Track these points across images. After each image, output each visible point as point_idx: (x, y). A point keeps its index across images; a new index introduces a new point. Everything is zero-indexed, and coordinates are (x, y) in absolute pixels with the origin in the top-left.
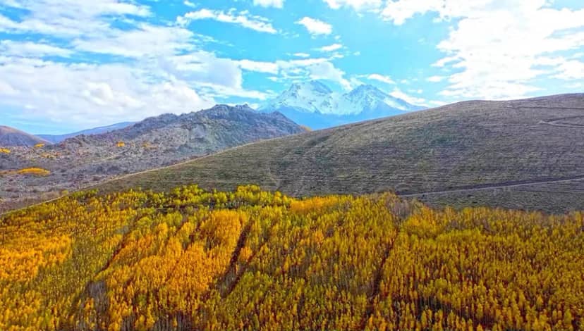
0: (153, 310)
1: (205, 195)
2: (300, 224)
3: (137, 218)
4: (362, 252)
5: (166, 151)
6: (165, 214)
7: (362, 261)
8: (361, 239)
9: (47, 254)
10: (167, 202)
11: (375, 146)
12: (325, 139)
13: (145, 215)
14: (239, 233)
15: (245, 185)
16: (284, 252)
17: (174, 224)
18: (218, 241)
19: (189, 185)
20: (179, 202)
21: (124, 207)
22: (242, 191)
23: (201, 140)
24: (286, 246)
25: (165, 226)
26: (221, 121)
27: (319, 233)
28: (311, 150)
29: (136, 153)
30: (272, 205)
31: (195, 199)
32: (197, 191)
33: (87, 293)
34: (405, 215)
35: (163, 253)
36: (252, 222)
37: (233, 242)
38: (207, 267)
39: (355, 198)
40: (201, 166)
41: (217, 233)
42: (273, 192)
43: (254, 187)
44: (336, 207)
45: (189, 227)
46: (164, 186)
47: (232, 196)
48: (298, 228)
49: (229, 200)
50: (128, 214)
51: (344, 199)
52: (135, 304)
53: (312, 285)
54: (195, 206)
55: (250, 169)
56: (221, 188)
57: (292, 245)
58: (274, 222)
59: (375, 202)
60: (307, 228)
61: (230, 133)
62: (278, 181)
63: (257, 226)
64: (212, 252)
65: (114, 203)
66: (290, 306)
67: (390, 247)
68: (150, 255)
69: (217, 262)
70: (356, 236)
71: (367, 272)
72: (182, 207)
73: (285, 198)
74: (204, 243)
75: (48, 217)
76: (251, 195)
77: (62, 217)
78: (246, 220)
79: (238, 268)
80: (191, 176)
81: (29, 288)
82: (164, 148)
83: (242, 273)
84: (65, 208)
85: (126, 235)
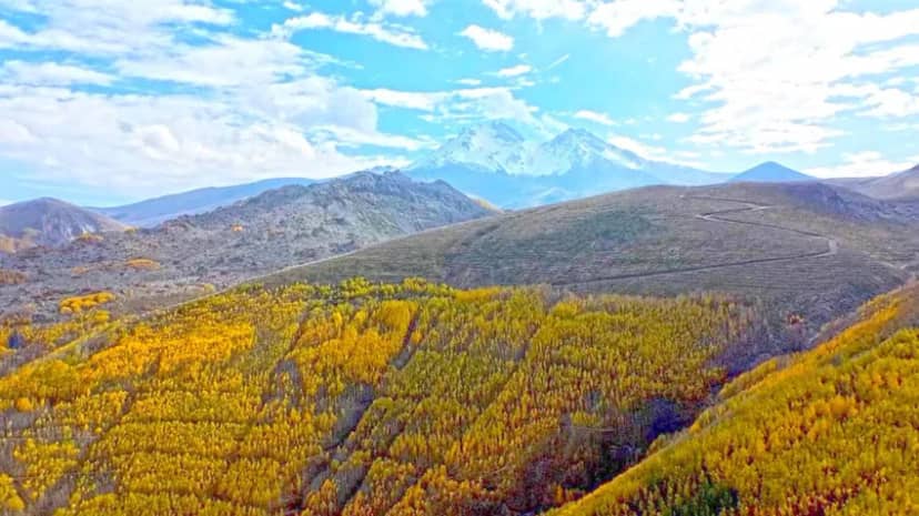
0: (341, 379)
1: (372, 288)
2: (464, 312)
3: (310, 309)
4: (515, 331)
5: (298, 236)
6: (336, 305)
7: (513, 338)
8: (516, 322)
9: (234, 339)
10: (335, 294)
11: (542, 237)
12: (493, 228)
13: (316, 306)
14: (409, 319)
15: (411, 277)
16: (450, 334)
17: (347, 313)
18: (390, 327)
19: (354, 277)
20: (347, 294)
21: (294, 298)
22: (408, 283)
23: (340, 222)
24: (452, 329)
25: (338, 315)
26: (365, 195)
27: (481, 319)
28: (477, 242)
29: (259, 239)
30: (439, 296)
31: (363, 291)
32: (363, 283)
33: (281, 366)
34: (555, 302)
35: (342, 338)
36: (420, 310)
37: (404, 327)
38: (383, 347)
39: (515, 289)
40: (363, 258)
41: (389, 320)
42: (439, 284)
43: (421, 280)
44: (497, 297)
45: (361, 316)
46: (329, 278)
47: (400, 288)
48: (463, 315)
49: (396, 292)
50: (300, 305)
51: (505, 290)
52: (324, 375)
53: (473, 356)
54: (363, 297)
55: (415, 261)
56: (387, 280)
57: (457, 329)
58: (441, 310)
59: (532, 292)
60: (470, 315)
61: (377, 212)
62: (444, 273)
63: (425, 314)
64: (386, 336)
65: (284, 295)
66: (454, 370)
67: (538, 326)
68: (329, 339)
69: (392, 343)
70: (511, 319)
71: (516, 346)
72: (351, 298)
73: (451, 289)
74: (378, 328)
75: (221, 308)
76: (418, 287)
77: (236, 308)
78: (414, 308)
79: (409, 348)
80: (355, 268)
81: (226, 366)
82: (295, 233)
83: (413, 352)
84: (237, 300)
85: (303, 323)
